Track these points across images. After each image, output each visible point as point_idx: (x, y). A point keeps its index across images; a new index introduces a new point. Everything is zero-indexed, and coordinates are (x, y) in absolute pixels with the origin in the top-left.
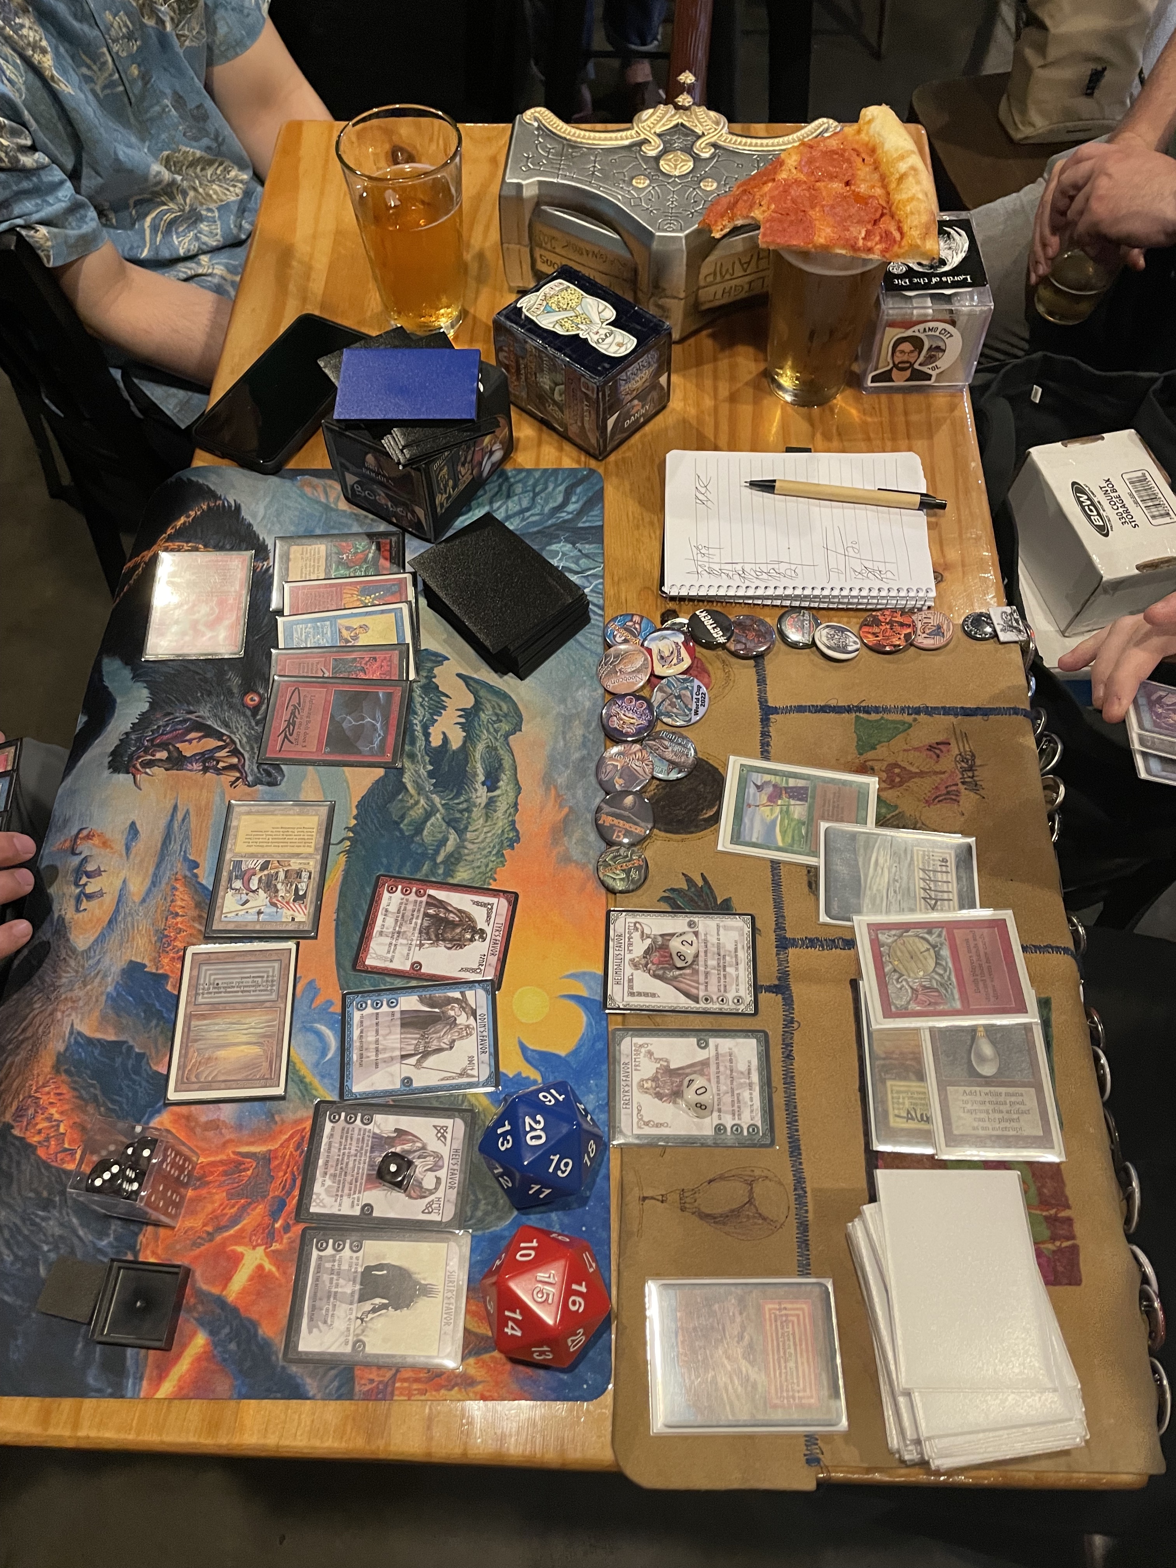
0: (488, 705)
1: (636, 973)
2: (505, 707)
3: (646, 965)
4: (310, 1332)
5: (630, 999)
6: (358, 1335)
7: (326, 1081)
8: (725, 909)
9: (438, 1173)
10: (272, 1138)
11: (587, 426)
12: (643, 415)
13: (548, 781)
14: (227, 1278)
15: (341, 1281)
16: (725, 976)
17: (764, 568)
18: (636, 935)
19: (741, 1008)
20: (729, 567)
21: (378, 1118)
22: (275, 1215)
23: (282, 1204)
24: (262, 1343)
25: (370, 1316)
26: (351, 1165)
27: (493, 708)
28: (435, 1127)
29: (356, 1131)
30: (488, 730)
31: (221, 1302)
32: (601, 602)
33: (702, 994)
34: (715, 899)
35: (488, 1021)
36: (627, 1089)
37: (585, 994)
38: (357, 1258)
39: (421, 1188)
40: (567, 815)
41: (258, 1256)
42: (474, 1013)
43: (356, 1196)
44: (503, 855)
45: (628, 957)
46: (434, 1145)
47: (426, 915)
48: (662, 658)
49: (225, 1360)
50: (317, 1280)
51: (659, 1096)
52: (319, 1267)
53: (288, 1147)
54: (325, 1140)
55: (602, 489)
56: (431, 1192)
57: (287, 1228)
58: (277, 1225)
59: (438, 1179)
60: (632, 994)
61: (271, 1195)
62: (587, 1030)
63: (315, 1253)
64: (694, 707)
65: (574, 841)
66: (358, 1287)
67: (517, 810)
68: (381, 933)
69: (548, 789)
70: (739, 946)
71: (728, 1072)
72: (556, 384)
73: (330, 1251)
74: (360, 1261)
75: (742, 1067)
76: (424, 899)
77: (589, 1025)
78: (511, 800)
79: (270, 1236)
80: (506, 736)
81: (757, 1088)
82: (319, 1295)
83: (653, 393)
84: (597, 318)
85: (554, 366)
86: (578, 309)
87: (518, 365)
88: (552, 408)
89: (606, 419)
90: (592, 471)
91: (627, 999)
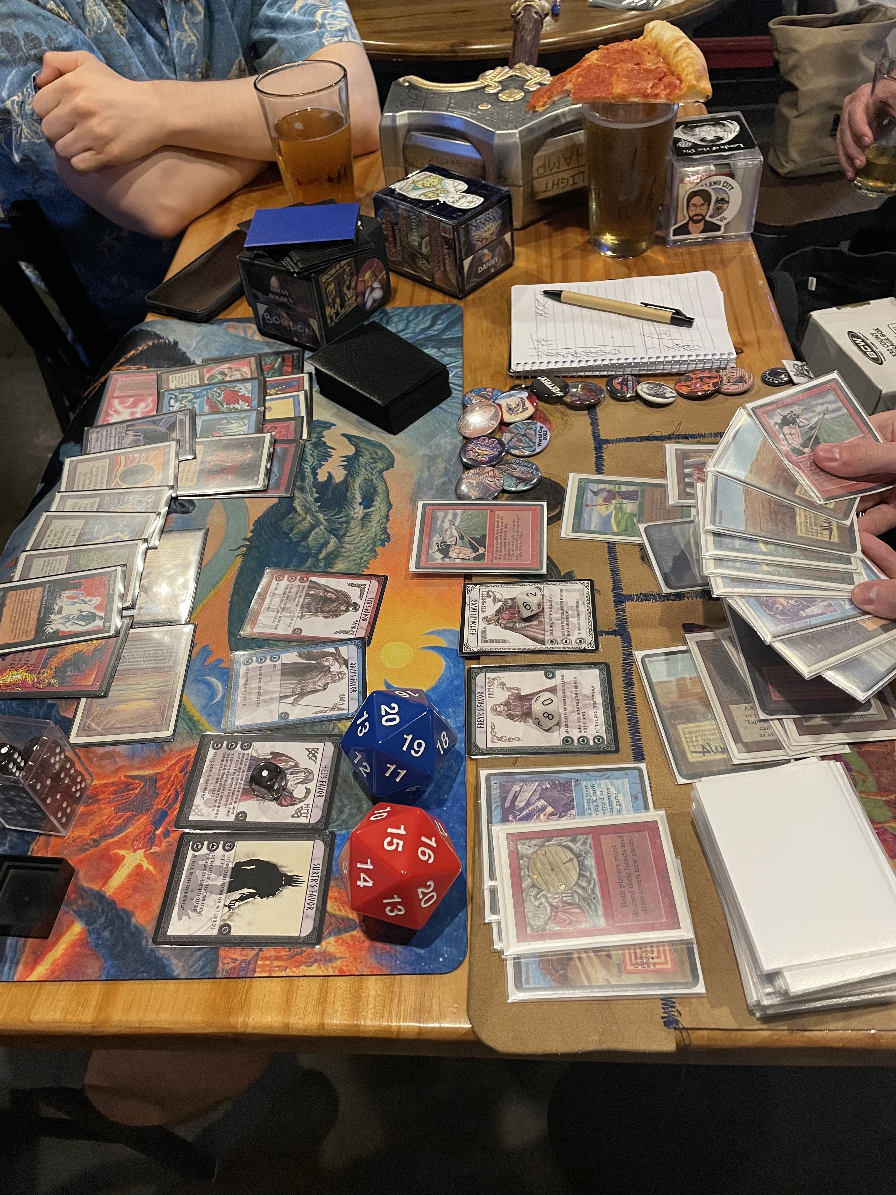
0: (367, 453)
1: (488, 626)
2: (380, 453)
3: (498, 620)
4: (180, 919)
5: (484, 645)
6: (224, 920)
7: (212, 718)
8: (568, 577)
9: (308, 786)
10: (160, 762)
11: (448, 268)
12: (493, 266)
14: (108, 876)
15: (213, 876)
16: (568, 625)
17: (593, 350)
18: (489, 601)
19: (583, 646)
21: (256, 744)
22: (156, 824)
23: (164, 814)
24: (134, 930)
25: (237, 904)
26: (229, 781)
27: (371, 454)
28: (307, 749)
29: (236, 755)
30: (365, 469)
31: (100, 897)
32: (461, 382)
33: (547, 638)
34: (559, 572)
35: (358, 668)
36: (481, 712)
37: (444, 645)
38: (229, 856)
39: (292, 797)
41: (138, 857)
42: (346, 663)
43: (232, 806)
44: (375, 551)
45: (482, 616)
46: (305, 763)
47: (307, 595)
48: (510, 409)
49: (97, 946)
50: (191, 875)
52: (193, 864)
53: (174, 770)
54: (207, 763)
55: (462, 316)
56: (301, 800)
57: (166, 834)
58: (158, 832)
59: (308, 791)
60: (486, 642)
61: (155, 807)
62: (446, 671)
63: (191, 853)
64: (538, 441)
66: (228, 880)
67: (388, 520)
68: (268, 609)
70: (580, 603)
71: (574, 696)
72: (423, 238)
73: (204, 851)
74: (232, 859)
75: (587, 691)
76: (307, 584)
77: (448, 667)
78: (383, 513)
79: (149, 840)
80: (381, 472)
81: (601, 707)
82: (191, 887)
83: (500, 248)
84: (452, 190)
85: (420, 221)
86: (439, 187)
87: (394, 231)
88: (421, 262)
89: (462, 260)
90: (454, 306)
91: (480, 644)
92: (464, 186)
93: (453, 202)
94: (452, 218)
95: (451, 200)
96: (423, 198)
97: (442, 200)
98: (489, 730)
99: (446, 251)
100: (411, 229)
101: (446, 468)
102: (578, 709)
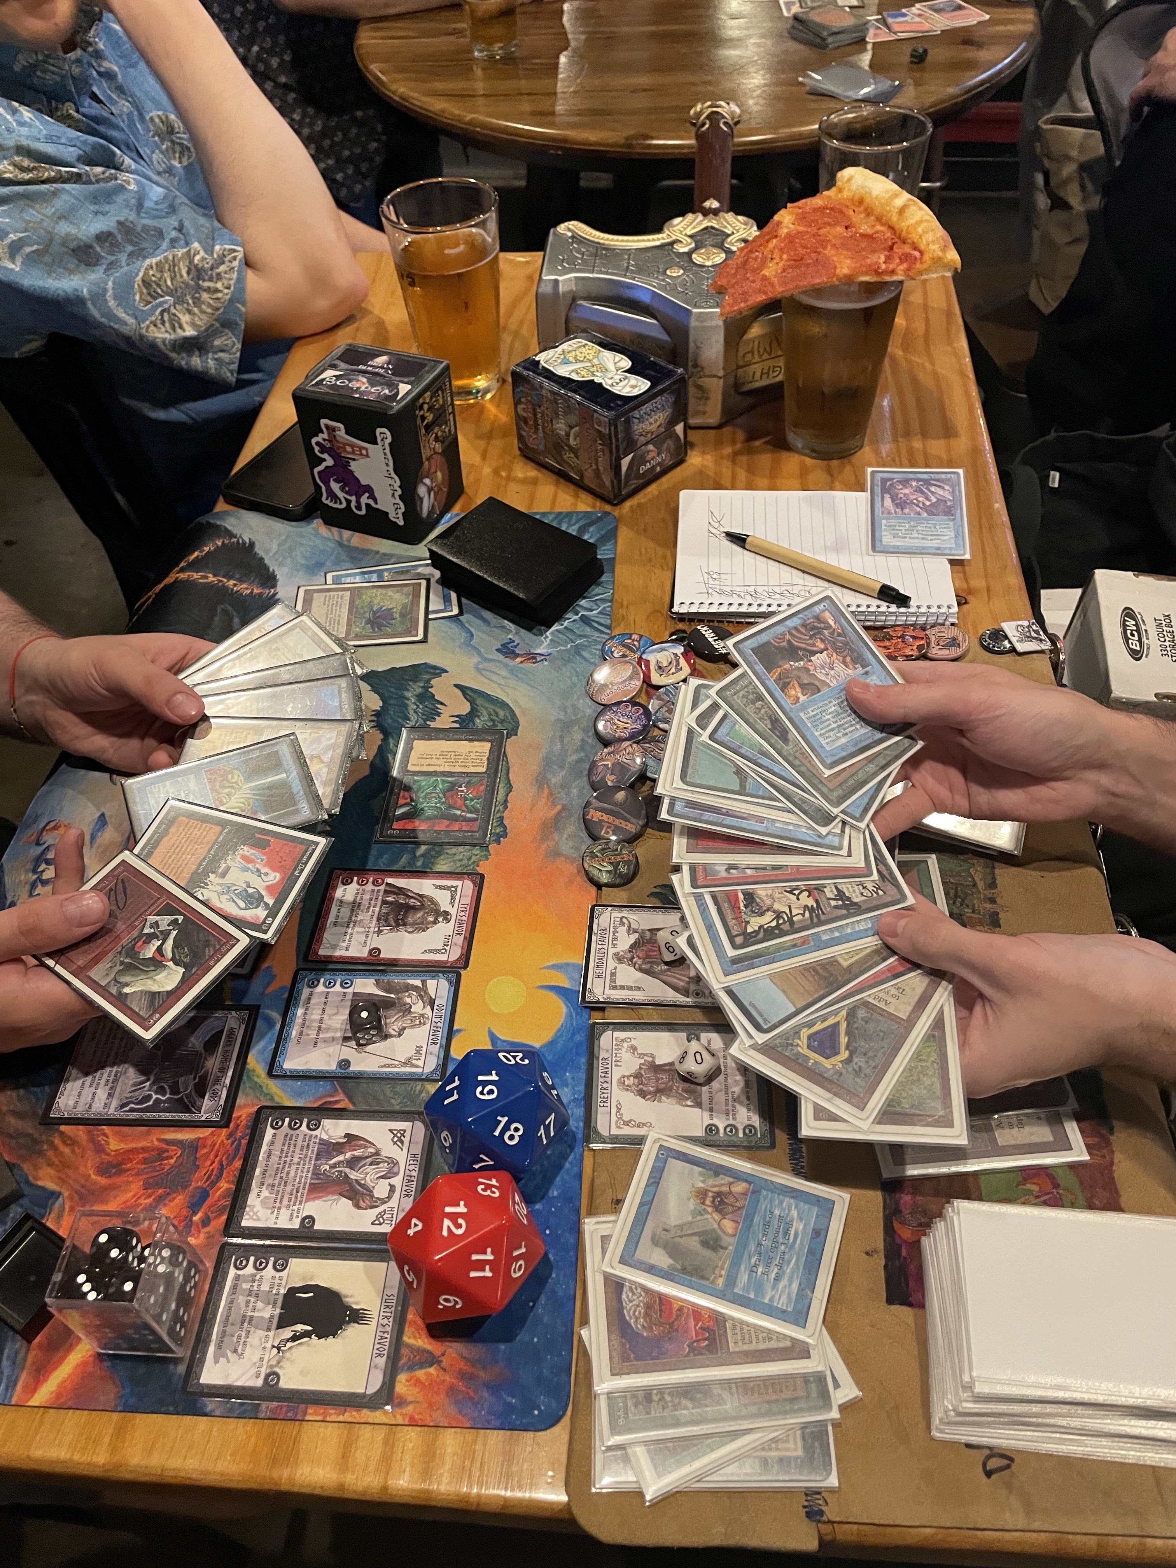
0: (485, 712)
2: (501, 713)
4: (216, 1361)
5: (612, 992)
11: (601, 467)
12: (659, 464)
13: (541, 781)
17: (777, 590)
18: (622, 931)
20: (741, 589)
21: (326, 1123)
22: (194, 1207)
23: (205, 1198)
26: (292, 1174)
27: (490, 715)
28: (391, 1131)
29: (301, 1138)
32: (609, 622)
35: (446, 1012)
36: (605, 1085)
37: (565, 987)
38: (280, 1279)
40: (559, 813)
43: (296, 1208)
44: (487, 850)
45: (612, 951)
48: (660, 668)
50: (231, 1302)
51: (642, 1094)
52: (234, 1288)
53: (220, 1137)
54: (264, 1149)
55: (616, 528)
57: (206, 1222)
60: (615, 987)
61: (193, 1184)
62: (566, 1020)
63: (232, 1271)
65: (565, 836)
67: (506, 807)
68: (335, 923)
69: (541, 788)
71: (722, 1069)
72: (571, 427)
73: (249, 1270)
77: (568, 1017)
78: (501, 797)
82: (231, 1318)
83: (670, 443)
84: (611, 367)
85: (568, 406)
86: (595, 361)
87: (535, 415)
88: (568, 456)
89: (619, 459)
90: (606, 514)
91: (608, 992)
92: (627, 363)
93: (612, 385)
94: (610, 409)
95: (610, 382)
96: (575, 377)
97: (597, 380)
98: (614, 1110)
99: (600, 447)
100: (557, 415)
101: (583, 740)
102: (727, 1087)
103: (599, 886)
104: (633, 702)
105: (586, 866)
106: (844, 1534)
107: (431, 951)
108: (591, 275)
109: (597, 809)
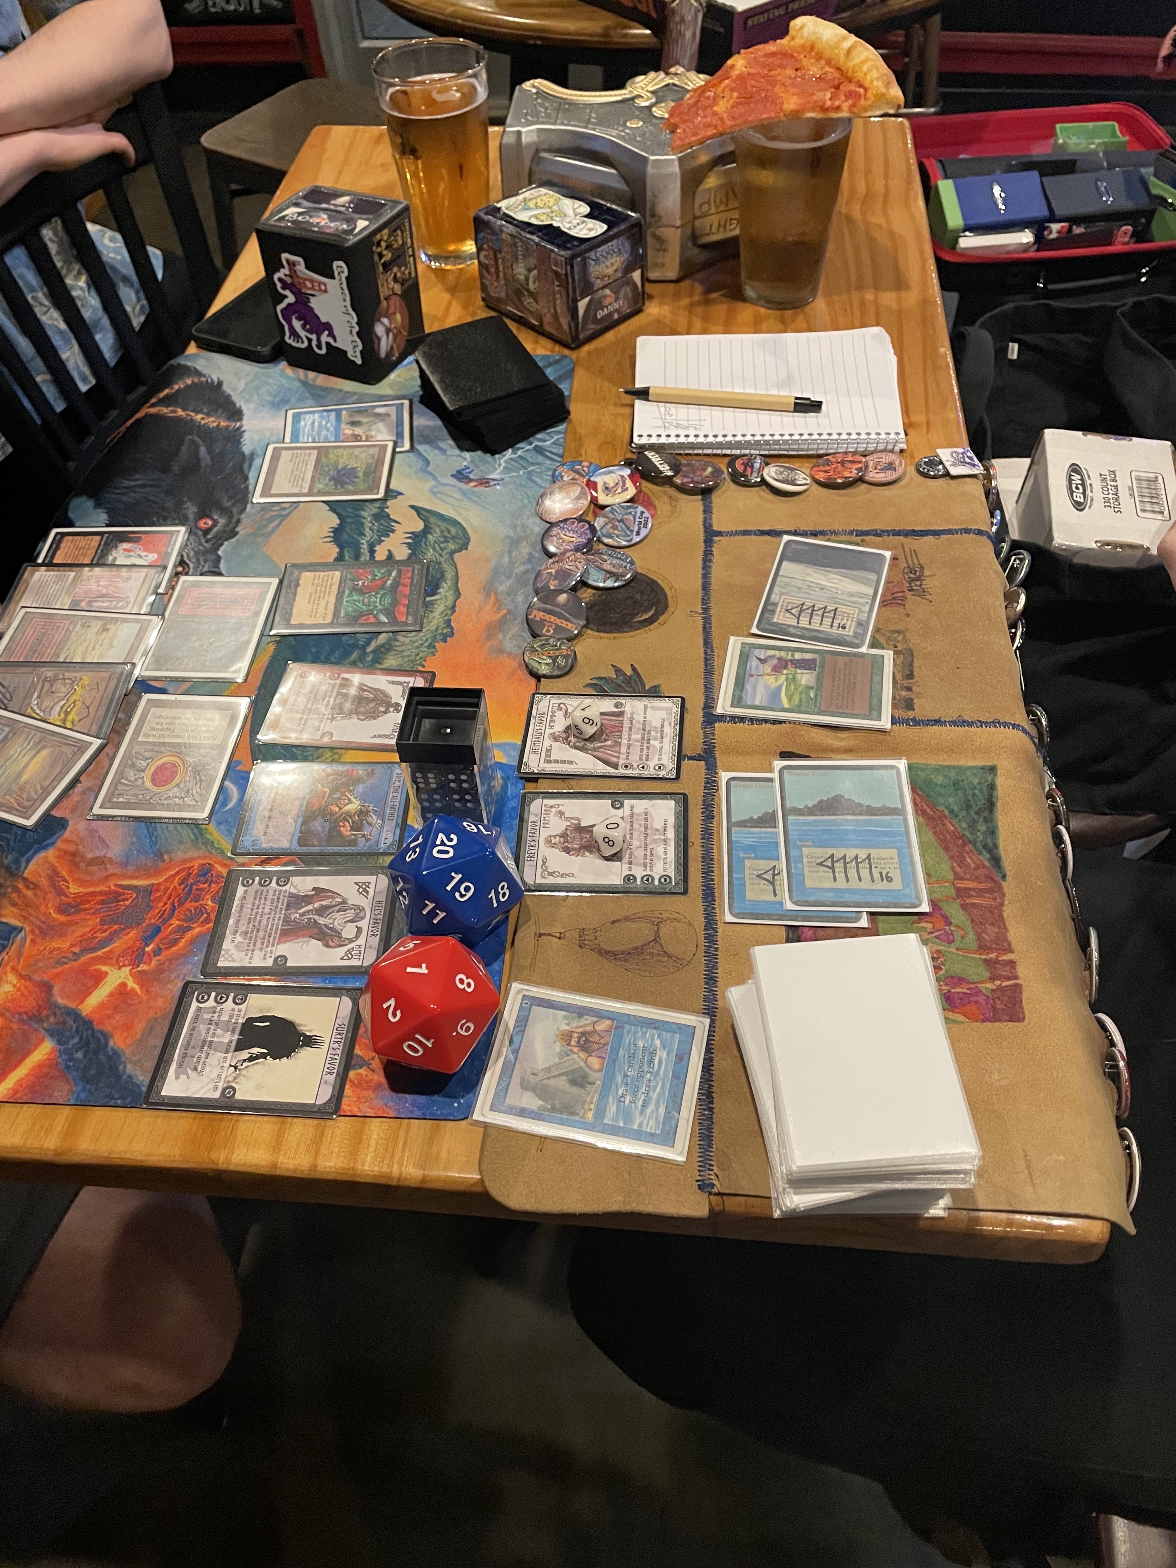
0: (437, 530)
2: (453, 531)
3: (566, 739)
5: (546, 765)
6: (229, 1082)
7: (222, 827)
8: (655, 693)
10: (158, 872)
11: (559, 311)
12: (617, 311)
13: (488, 589)
14: (86, 993)
15: (219, 1031)
16: (648, 748)
18: (560, 715)
19: (662, 774)
22: (147, 941)
23: (156, 931)
24: (110, 1053)
27: (442, 532)
28: (356, 883)
29: (271, 892)
30: (434, 549)
31: (76, 1015)
32: (561, 451)
33: (622, 762)
34: (644, 685)
36: (533, 843)
37: (501, 762)
40: (504, 616)
41: (123, 976)
43: (268, 951)
44: (434, 647)
45: (548, 731)
46: (355, 899)
48: (607, 488)
49: (68, 1068)
51: (567, 850)
53: (172, 882)
55: (573, 370)
57: (157, 952)
58: (148, 949)
60: (549, 762)
61: (147, 922)
63: (194, 1005)
64: (636, 528)
65: (509, 636)
67: (454, 611)
69: (488, 595)
70: (666, 723)
71: (643, 829)
72: (530, 271)
74: (242, 1014)
75: (658, 824)
77: (505, 786)
78: (449, 603)
79: (137, 957)
80: (452, 553)
81: (673, 844)
83: (627, 289)
84: (570, 213)
85: (527, 250)
86: (555, 208)
87: (496, 260)
88: (528, 301)
89: (575, 301)
90: (564, 357)
91: (542, 765)
92: (586, 209)
93: (569, 228)
94: (567, 249)
95: (568, 225)
96: (534, 221)
97: (555, 224)
98: (540, 863)
99: (557, 289)
100: (517, 260)
101: (530, 554)
102: (646, 845)
103: (538, 677)
104: (580, 519)
105: (526, 659)
106: (733, 1205)
107: (379, 736)
108: (553, 127)
109: (539, 610)
